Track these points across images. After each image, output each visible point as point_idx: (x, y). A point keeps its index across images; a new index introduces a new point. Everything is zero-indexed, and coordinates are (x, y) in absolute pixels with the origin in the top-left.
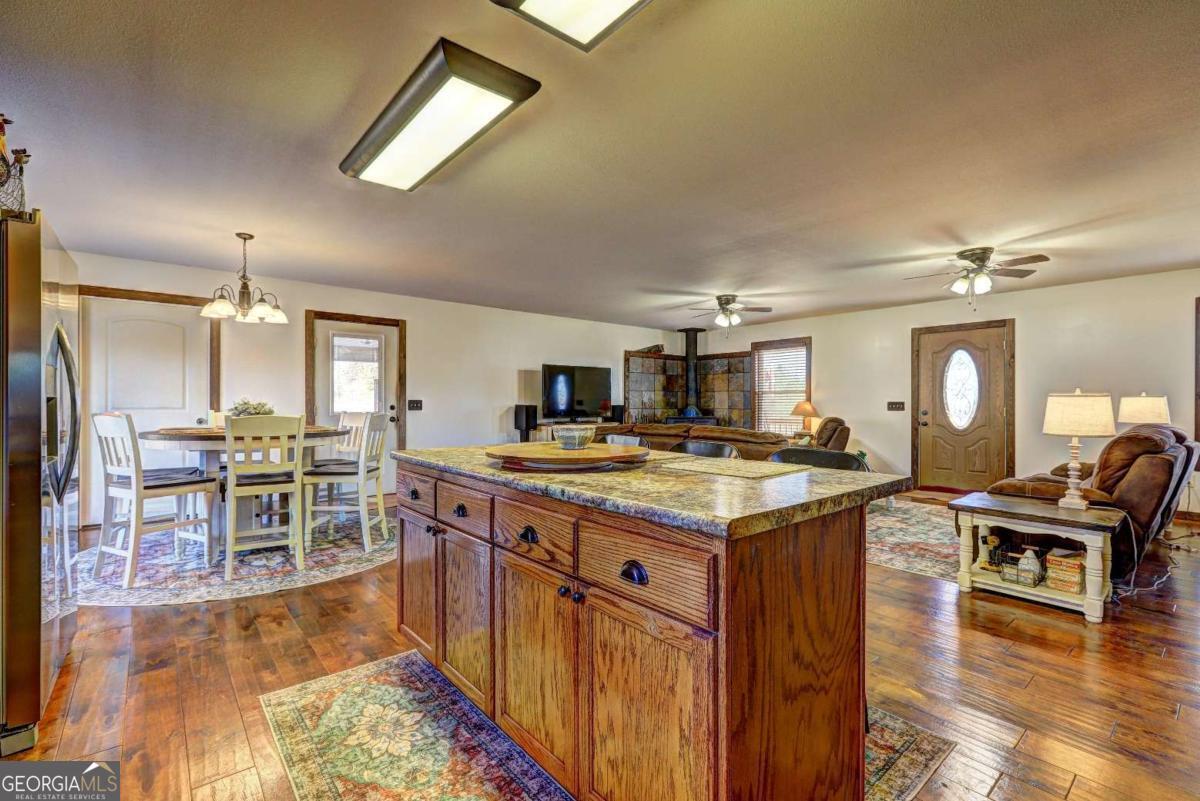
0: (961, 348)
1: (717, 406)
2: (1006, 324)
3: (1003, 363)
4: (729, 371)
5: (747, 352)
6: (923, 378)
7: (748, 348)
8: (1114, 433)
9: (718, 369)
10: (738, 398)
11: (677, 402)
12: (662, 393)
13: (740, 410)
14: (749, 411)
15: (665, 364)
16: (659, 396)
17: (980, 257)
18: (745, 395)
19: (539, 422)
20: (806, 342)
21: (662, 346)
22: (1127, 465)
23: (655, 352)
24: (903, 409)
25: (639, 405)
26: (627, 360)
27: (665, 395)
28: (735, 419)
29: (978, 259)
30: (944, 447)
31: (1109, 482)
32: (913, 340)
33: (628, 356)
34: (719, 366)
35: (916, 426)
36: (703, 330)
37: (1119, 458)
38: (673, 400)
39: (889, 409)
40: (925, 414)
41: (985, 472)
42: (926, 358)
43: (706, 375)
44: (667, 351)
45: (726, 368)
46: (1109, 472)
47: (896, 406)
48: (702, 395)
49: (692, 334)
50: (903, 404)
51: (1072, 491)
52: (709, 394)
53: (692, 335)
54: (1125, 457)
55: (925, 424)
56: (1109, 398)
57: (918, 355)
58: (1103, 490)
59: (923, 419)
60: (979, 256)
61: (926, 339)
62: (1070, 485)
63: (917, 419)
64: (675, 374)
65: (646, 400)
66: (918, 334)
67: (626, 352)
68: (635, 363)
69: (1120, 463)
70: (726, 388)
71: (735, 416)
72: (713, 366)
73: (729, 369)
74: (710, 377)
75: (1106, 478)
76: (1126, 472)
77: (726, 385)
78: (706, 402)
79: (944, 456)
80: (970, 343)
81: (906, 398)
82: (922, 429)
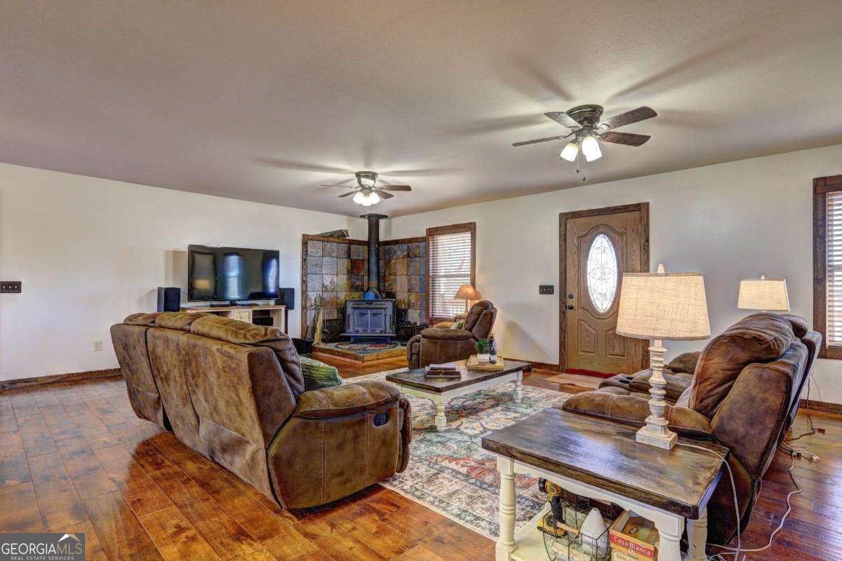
0: (601, 233)
1: (398, 289)
2: (641, 209)
3: (638, 247)
4: (408, 256)
5: (423, 238)
6: (569, 261)
7: (424, 234)
8: (708, 333)
9: (399, 253)
10: (416, 281)
11: (363, 285)
12: (345, 277)
13: (417, 292)
14: (424, 294)
15: (349, 249)
16: (342, 280)
17: (588, 117)
18: (421, 279)
19: (182, 305)
20: (470, 228)
21: (346, 231)
22: (732, 377)
23: (340, 236)
24: (552, 293)
25: (318, 286)
26: (305, 244)
27: (349, 278)
28: (413, 302)
29: (586, 119)
30: (588, 331)
31: (708, 401)
32: (560, 225)
33: (306, 240)
34: (400, 252)
35: (564, 308)
36: (385, 217)
37: (721, 366)
38: (359, 283)
39: (541, 292)
40: (571, 297)
41: (624, 356)
42: (572, 241)
43: (390, 261)
44: (351, 237)
45: (406, 253)
46: (707, 386)
47: (546, 290)
48: (387, 279)
49: (374, 219)
50: (552, 287)
51: (655, 420)
52: (392, 277)
53: (374, 221)
54: (726, 366)
55: (571, 308)
56: (701, 278)
57: (565, 240)
58: (699, 411)
59: (570, 302)
60: (587, 115)
61: (570, 223)
62: (652, 410)
63: (565, 302)
64: (361, 258)
65: (327, 283)
66: (565, 218)
67: (304, 235)
68: (314, 248)
69: (720, 376)
70: (405, 273)
71: (413, 298)
72: (395, 251)
73: (408, 254)
74: (393, 261)
75: (703, 395)
76: (730, 387)
77: (406, 269)
78: (390, 285)
79: (588, 339)
80: (610, 228)
81: (555, 281)
82: (569, 312)
